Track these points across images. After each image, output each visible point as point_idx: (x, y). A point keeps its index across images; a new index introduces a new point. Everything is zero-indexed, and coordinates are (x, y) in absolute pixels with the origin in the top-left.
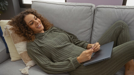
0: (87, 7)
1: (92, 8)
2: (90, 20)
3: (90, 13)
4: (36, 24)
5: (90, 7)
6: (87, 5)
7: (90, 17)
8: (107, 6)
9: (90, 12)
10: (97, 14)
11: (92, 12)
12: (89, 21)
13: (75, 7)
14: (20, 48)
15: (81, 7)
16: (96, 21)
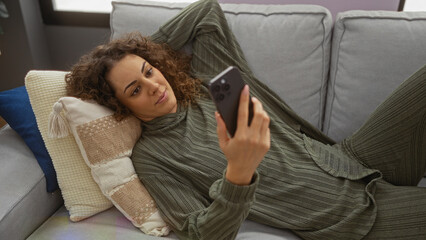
0: (309, 17)
1: (325, 21)
2: (320, 60)
3: (320, 38)
4: (151, 93)
5: (321, 17)
6: (308, 11)
7: (320, 49)
8: (377, 13)
9: (318, 34)
10: (345, 41)
11: (326, 34)
12: (316, 62)
13: (266, 19)
14: (112, 174)
15: (289, 16)
16: (342, 65)
